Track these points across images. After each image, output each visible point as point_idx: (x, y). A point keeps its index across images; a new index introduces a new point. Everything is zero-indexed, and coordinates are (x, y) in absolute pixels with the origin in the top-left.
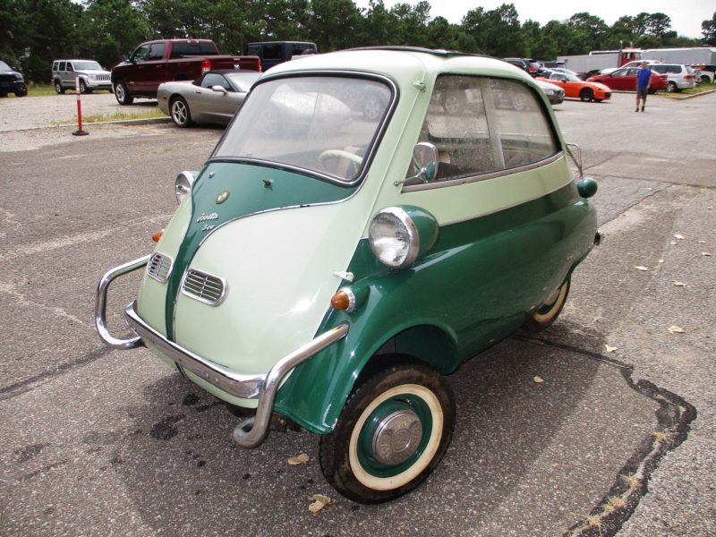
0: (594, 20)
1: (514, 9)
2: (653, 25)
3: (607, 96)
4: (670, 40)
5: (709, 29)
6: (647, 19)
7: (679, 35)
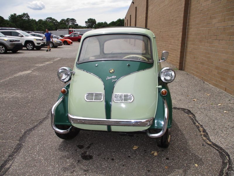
0: (54, 20)
1: (28, 15)
2: (71, 22)
3: (72, 43)
4: (77, 26)
5: (87, 24)
6: (69, 20)
7: (79, 25)
